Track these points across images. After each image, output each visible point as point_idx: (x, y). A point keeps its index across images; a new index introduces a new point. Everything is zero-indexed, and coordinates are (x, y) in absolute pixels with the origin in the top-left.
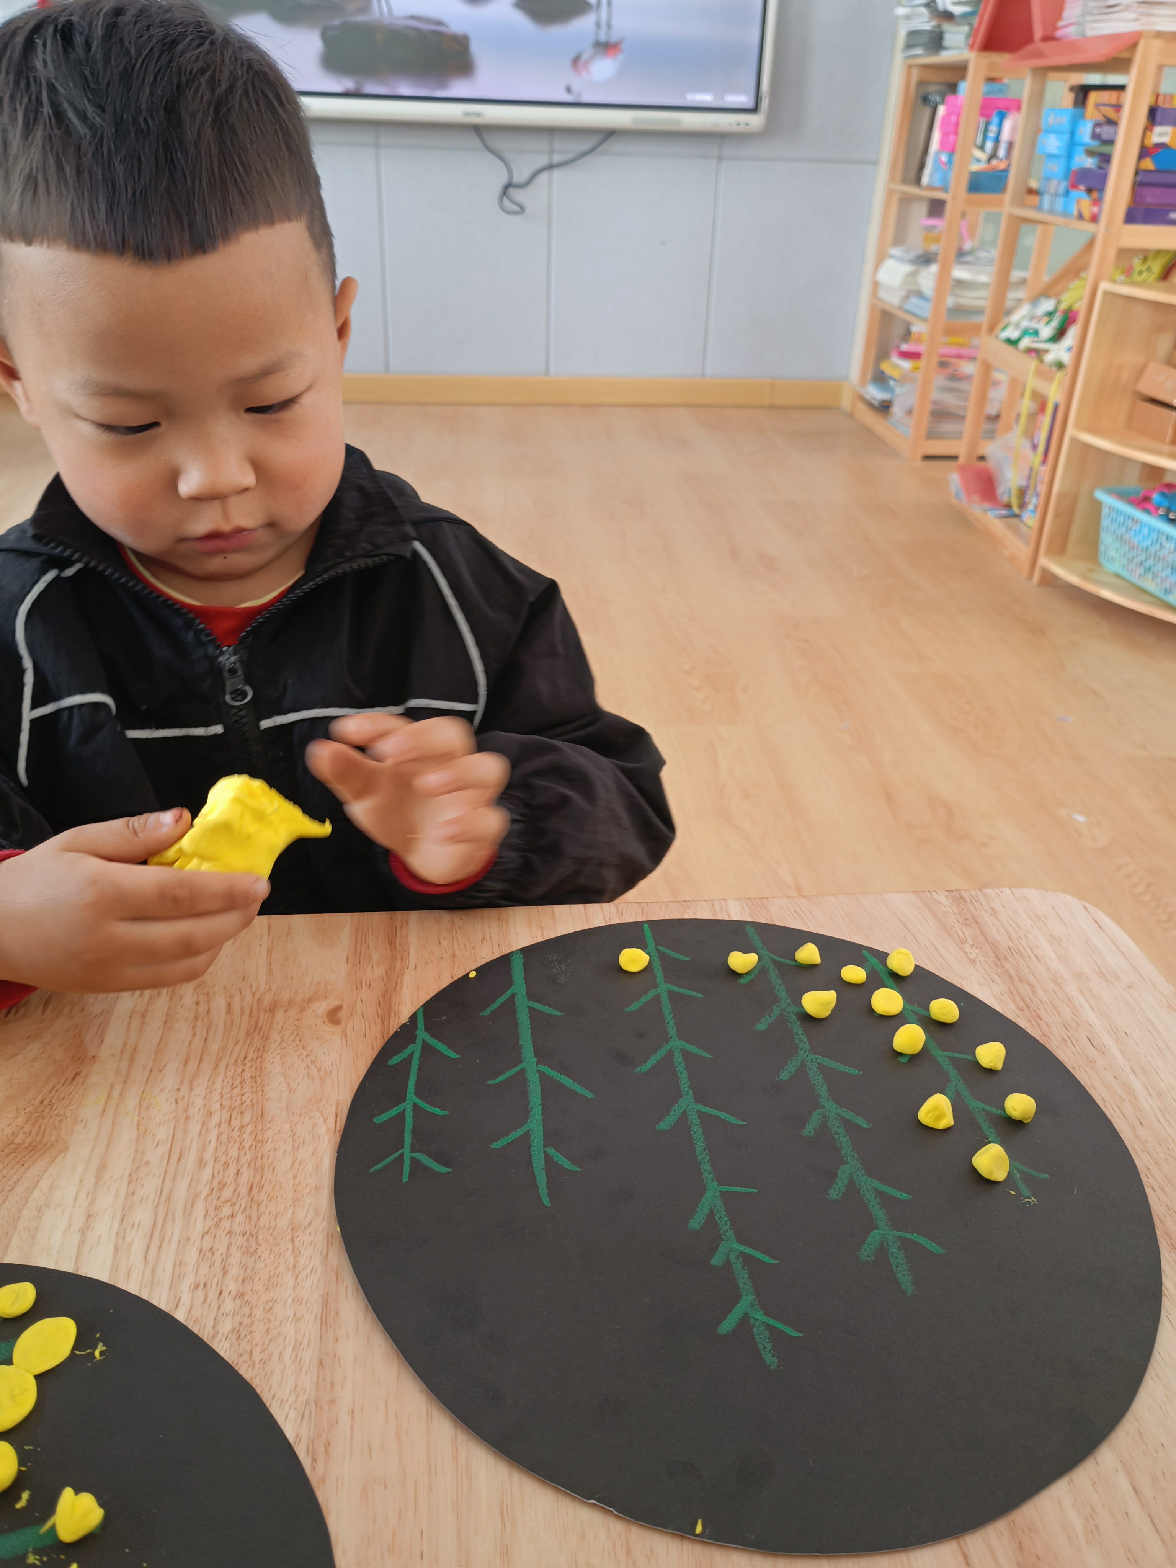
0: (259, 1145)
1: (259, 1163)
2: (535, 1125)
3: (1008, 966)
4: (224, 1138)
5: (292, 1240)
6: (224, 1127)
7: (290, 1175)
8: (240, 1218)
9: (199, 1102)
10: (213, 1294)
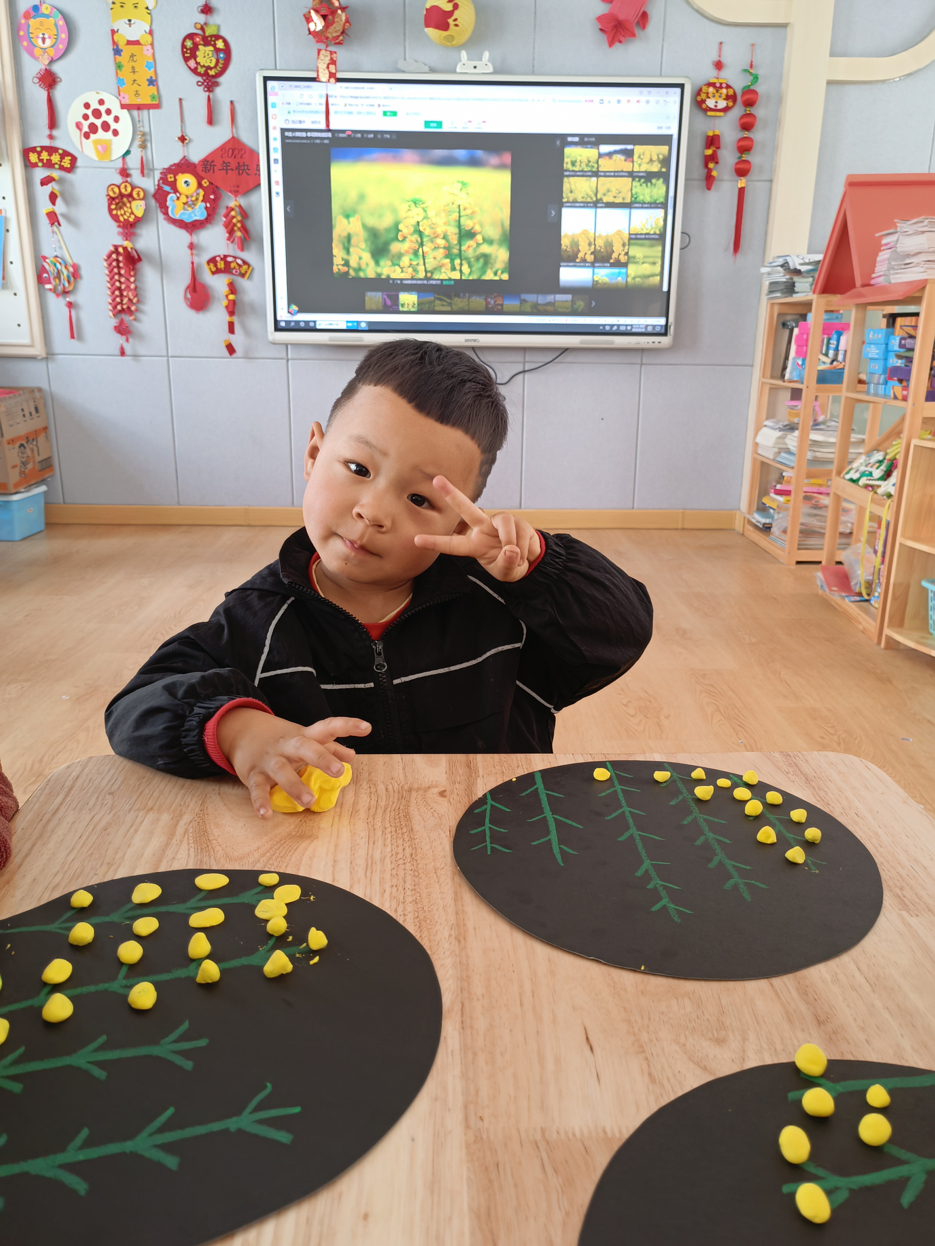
0: (413, 840)
1: (414, 846)
2: (553, 836)
3: (813, 784)
4: (395, 837)
5: (436, 873)
6: (394, 833)
7: (431, 851)
8: (408, 865)
9: (379, 824)
10: (401, 889)
